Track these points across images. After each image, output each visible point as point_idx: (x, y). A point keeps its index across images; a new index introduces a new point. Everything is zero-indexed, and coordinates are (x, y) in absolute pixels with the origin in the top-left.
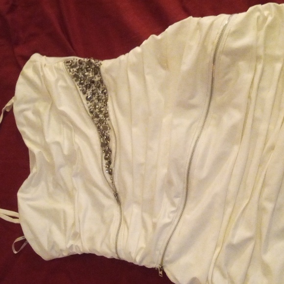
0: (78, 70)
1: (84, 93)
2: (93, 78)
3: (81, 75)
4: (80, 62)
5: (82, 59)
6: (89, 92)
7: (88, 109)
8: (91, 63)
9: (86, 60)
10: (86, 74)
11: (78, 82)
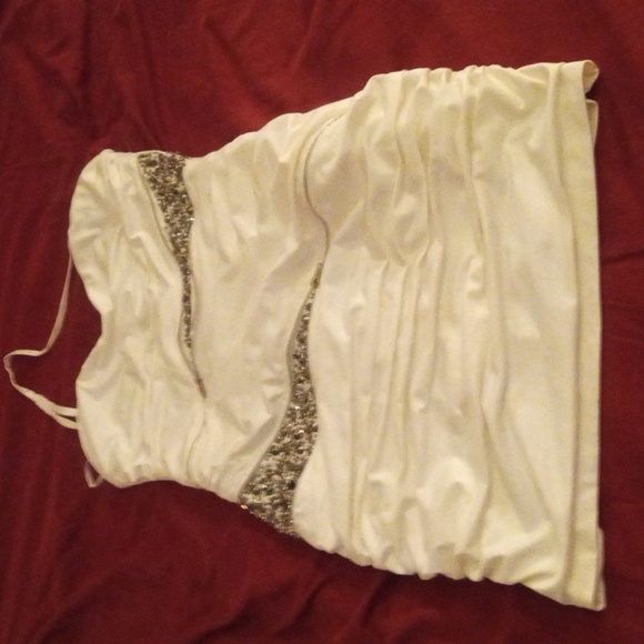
0: (157, 170)
1: (164, 210)
2: (175, 186)
3: (160, 180)
4: (162, 158)
5: (164, 153)
6: (170, 209)
7: (168, 238)
8: (175, 161)
9: (169, 155)
10: (168, 178)
11: (157, 191)
